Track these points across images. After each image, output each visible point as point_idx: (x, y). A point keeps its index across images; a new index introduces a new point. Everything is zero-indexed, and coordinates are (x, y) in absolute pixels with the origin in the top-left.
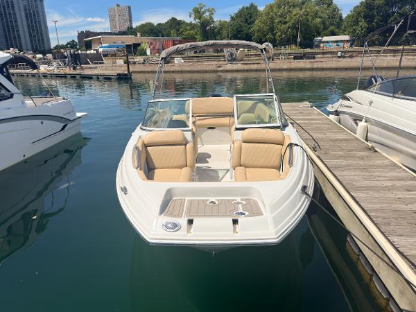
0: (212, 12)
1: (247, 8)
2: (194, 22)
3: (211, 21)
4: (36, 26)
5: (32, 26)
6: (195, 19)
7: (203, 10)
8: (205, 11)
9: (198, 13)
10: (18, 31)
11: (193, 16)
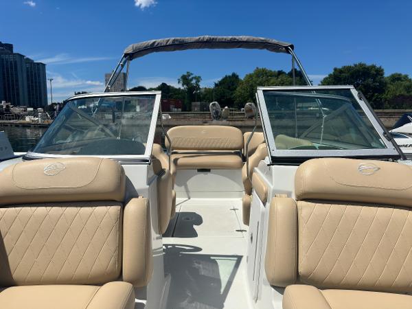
0: (198, 79)
1: (229, 77)
2: (182, 88)
3: (197, 87)
4: (36, 86)
5: (32, 86)
6: (183, 85)
7: (190, 78)
8: (193, 78)
9: (185, 79)
10: (18, 89)
11: (181, 82)
